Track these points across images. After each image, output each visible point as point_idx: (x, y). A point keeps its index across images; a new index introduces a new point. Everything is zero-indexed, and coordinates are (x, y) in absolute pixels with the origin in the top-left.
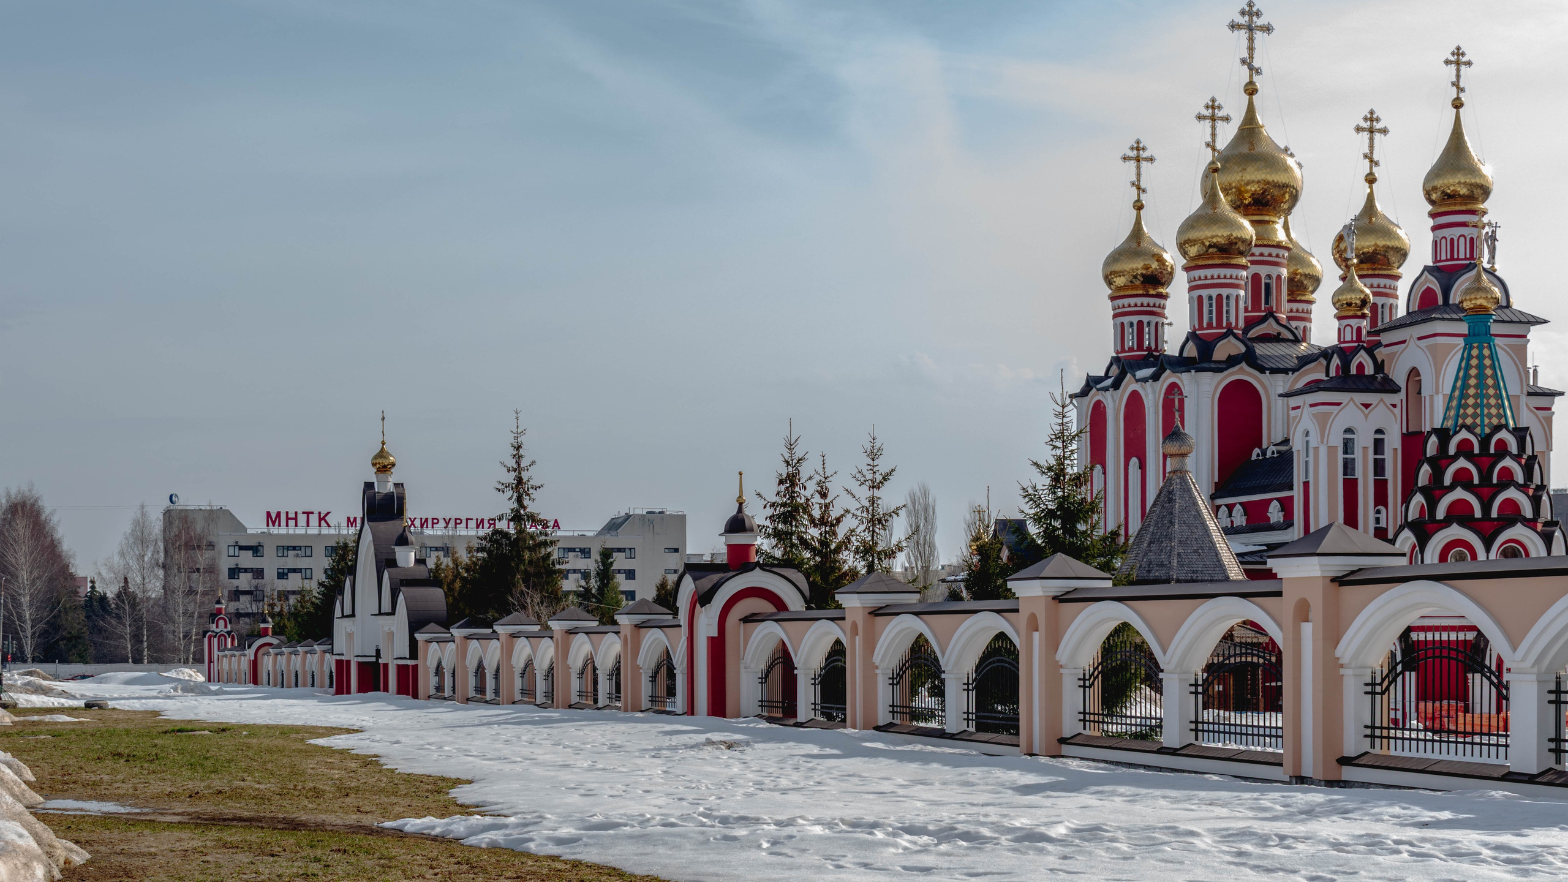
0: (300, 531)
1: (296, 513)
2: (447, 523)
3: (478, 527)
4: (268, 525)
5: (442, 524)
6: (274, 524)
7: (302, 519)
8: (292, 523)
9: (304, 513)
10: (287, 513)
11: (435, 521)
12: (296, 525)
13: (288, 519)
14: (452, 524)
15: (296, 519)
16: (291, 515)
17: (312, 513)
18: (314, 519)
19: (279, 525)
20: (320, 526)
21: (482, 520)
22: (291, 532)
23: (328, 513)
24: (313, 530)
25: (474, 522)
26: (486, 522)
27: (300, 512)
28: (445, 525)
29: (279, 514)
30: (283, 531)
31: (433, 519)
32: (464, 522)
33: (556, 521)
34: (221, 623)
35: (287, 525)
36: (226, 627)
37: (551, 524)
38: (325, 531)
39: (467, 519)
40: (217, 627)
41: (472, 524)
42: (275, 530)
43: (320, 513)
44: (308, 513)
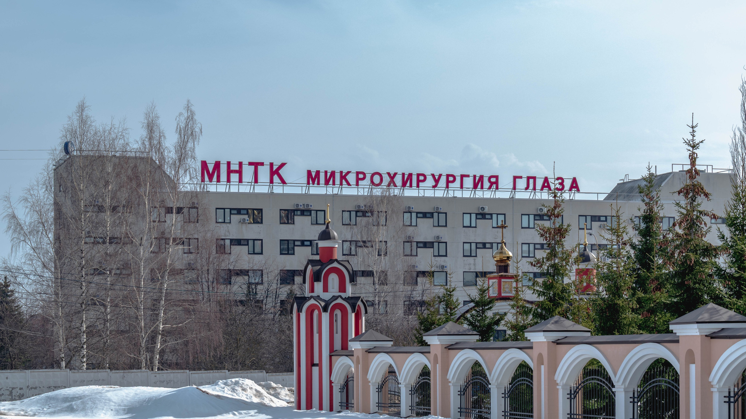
0: (245, 189)
1: (241, 164)
2: (437, 181)
3: (475, 187)
4: (203, 180)
5: (430, 182)
6: (211, 179)
7: (248, 172)
8: (235, 177)
9: (250, 164)
10: (229, 164)
11: (421, 178)
12: (240, 181)
13: (229, 172)
14: (443, 182)
15: (240, 172)
16: (235, 167)
17: (262, 164)
18: (264, 173)
19: (218, 180)
20: (272, 182)
21: (481, 177)
22: (234, 189)
23: (283, 165)
24: (262, 189)
25: (471, 179)
26: (486, 180)
27: (245, 162)
28: (434, 184)
29: (217, 165)
30: (222, 188)
31: (418, 175)
32: (458, 179)
33: (574, 181)
34: (334, 279)
35: (229, 180)
36: (342, 288)
37: (567, 184)
38: (278, 189)
39: (462, 176)
40: (326, 289)
41: (469, 182)
42: (212, 188)
43: (272, 165)
44: (256, 165)
